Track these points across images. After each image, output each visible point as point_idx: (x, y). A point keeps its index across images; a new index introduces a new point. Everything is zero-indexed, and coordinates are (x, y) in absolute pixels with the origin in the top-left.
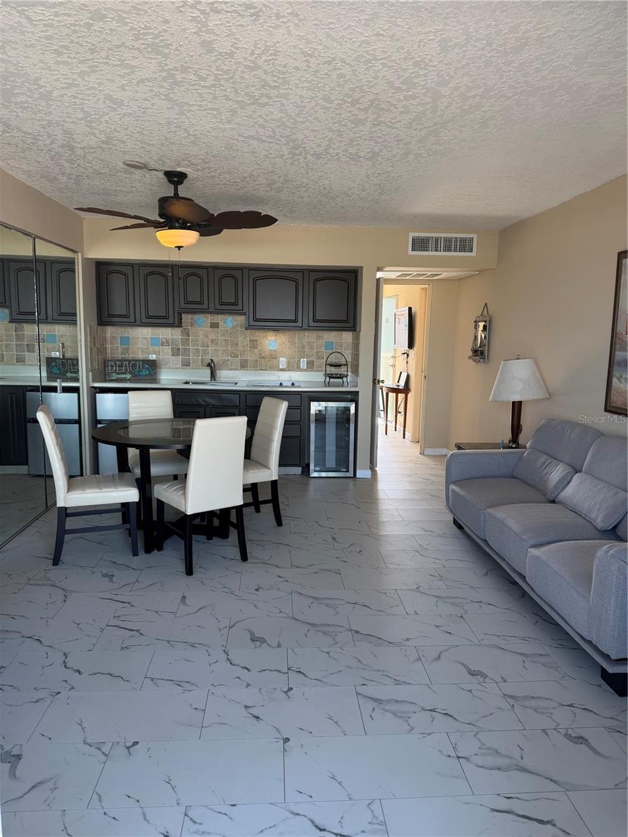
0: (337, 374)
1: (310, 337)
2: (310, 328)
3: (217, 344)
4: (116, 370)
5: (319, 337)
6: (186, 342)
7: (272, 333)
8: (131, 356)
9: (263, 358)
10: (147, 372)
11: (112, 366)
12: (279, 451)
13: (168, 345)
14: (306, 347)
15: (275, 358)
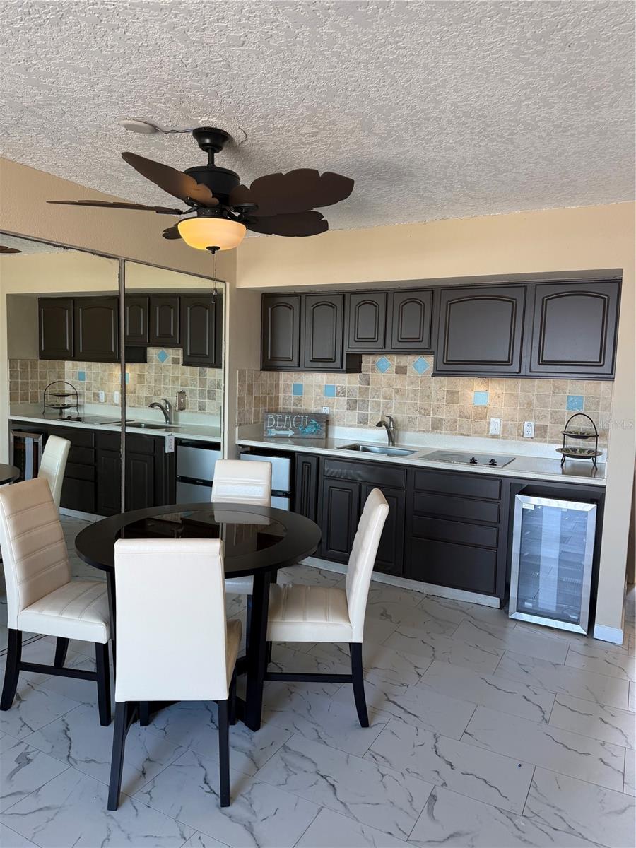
0: (583, 450)
1: (540, 388)
2: (533, 375)
3: (402, 395)
4: (276, 425)
5: (556, 388)
6: (364, 392)
7: (480, 380)
8: (303, 408)
9: (466, 417)
10: (314, 429)
11: (271, 420)
12: (366, 597)
13: (344, 396)
14: (535, 403)
15: (484, 418)
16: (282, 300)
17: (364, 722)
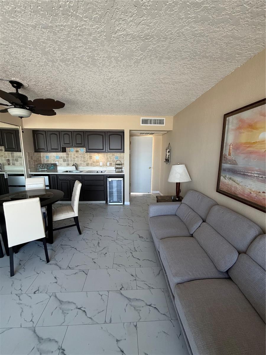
0: (119, 168)
1: (110, 155)
2: (108, 152)
3: (78, 158)
4: (41, 168)
5: (113, 155)
6: (67, 157)
7: (97, 154)
8: (49, 162)
9: (94, 162)
10: (53, 168)
11: (39, 166)
13: (62, 159)
14: (109, 158)
15: (98, 162)
16: (39, 132)
17: (80, 233)
